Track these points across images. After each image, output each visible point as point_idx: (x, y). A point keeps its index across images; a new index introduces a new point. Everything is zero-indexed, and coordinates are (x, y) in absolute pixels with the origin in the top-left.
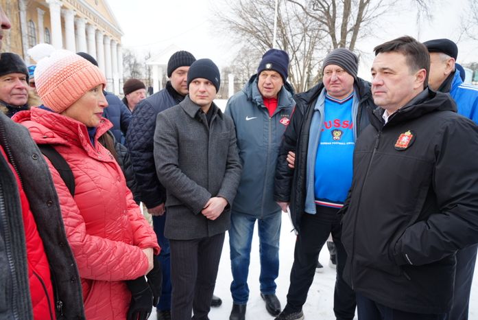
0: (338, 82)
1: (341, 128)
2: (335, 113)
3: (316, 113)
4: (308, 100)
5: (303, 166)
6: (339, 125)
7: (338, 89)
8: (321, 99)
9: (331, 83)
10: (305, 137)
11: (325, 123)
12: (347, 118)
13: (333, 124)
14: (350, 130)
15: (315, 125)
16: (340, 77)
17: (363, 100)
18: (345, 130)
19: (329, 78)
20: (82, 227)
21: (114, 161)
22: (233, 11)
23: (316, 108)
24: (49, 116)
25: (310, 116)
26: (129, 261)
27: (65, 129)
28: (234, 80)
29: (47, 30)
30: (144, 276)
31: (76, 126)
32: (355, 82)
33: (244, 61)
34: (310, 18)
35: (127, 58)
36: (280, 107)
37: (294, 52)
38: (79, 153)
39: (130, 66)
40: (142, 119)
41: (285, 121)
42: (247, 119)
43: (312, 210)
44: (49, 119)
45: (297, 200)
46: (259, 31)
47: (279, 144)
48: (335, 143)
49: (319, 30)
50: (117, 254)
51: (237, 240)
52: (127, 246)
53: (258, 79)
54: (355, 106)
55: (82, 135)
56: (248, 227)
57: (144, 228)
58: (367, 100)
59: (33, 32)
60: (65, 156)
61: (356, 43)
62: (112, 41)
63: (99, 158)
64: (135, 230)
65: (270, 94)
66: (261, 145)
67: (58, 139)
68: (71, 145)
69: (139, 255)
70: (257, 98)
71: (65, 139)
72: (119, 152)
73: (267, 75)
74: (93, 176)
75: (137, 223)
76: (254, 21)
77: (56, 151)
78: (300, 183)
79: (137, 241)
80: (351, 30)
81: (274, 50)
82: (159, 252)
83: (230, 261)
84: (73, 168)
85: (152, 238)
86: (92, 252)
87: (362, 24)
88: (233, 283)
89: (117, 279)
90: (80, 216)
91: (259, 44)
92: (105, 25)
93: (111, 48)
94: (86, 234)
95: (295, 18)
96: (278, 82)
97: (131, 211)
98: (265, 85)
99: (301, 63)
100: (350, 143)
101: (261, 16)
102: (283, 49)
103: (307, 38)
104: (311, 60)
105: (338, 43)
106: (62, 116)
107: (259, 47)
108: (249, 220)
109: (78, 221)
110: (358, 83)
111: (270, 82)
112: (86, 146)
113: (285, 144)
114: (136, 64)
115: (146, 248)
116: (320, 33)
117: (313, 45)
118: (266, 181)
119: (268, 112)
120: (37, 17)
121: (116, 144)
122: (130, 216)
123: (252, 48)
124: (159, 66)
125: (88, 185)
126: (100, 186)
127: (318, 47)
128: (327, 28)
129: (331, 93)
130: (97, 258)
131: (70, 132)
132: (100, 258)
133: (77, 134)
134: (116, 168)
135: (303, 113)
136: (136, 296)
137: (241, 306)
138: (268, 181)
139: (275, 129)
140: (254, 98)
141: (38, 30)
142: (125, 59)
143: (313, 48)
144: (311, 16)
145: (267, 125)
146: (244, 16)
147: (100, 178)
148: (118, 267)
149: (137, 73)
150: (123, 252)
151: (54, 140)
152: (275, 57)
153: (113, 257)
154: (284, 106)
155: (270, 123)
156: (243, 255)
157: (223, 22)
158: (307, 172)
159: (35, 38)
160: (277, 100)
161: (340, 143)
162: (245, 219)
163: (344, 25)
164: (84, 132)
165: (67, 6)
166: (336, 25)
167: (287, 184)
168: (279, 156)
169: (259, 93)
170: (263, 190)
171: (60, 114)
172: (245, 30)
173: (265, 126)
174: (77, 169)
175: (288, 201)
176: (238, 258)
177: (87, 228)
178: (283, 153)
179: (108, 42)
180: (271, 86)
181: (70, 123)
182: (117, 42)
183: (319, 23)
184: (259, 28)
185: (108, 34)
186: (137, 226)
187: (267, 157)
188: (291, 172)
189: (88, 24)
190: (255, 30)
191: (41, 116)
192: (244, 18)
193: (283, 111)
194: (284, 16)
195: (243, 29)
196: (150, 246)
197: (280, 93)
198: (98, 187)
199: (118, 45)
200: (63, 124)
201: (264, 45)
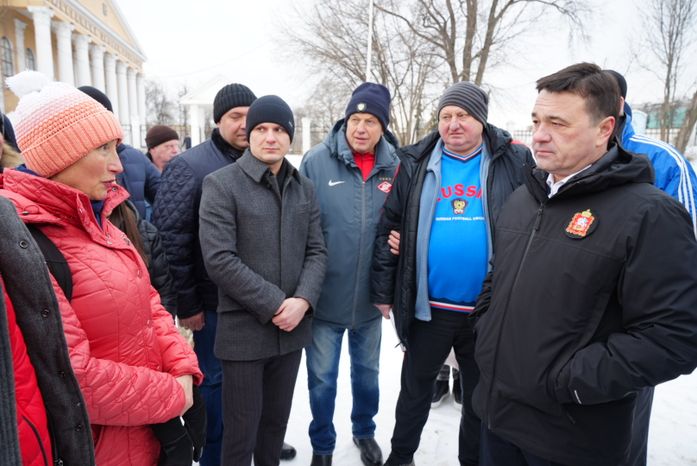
0: (460, 131)
1: (464, 197)
2: (456, 175)
3: (429, 176)
4: (418, 156)
5: (411, 250)
6: (462, 192)
7: (461, 141)
8: (436, 155)
9: (450, 132)
10: (414, 210)
11: (443, 190)
12: (474, 183)
13: (454, 191)
14: (478, 199)
15: (428, 193)
16: (464, 124)
17: (495, 156)
18: (470, 199)
19: (447, 125)
20: (85, 347)
21: (132, 247)
22: (308, 27)
23: (428, 168)
24: (31, 182)
25: (420, 180)
26: (156, 395)
27: (57, 201)
28: (311, 127)
29: (30, 52)
30: (178, 417)
31: (73, 196)
32: (485, 130)
33: (325, 99)
34: (419, 38)
35: (151, 95)
36: (378, 166)
37: (397, 87)
38: (78, 236)
39: (157, 105)
40: (175, 185)
41: (385, 187)
42: (331, 184)
43: (425, 316)
44: (32, 187)
45: (404, 301)
46: (347, 56)
47: (377, 220)
48: (456, 218)
49: (432, 55)
50: (137, 385)
51: (318, 360)
52: (152, 372)
53: (346, 126)
54: (485, 165)
55: (82, 210)
56: (335, 341)
57: (178, 346)
58: (501, 156)
59: (8, 55)
60: (56, 241)
61: (484, 74)
62: (129, 69)
63: (109, 243)
64: (165, 349)
65: (364, 148)
66: (351, 222)
67: (46, 216)
68: (65, 224)
69: (171, 386)
70: (345, 153)
71: (57, 216)
72: (145, 234)
73: (359, 120)
74: (99, 270)
75: (167, 339)
76: (338, 41)
77: (42, 234)
78: (407, 276)
79: (168, 365)
80: (477, 56)
81: (369, 84)
82: (201, 381)
83: (308, 391)
84: (69, 258)
85: (191, 360)
86: (100, 383)
87: (492, 48)
88: (312, 424)
89: (139, 423)
90: (81, 330)
91: (346, 74)
92: (118, 46)
93: (128, 79)
94: (91, 356)
95: (398, 38)
96: (375, 129)
97: (159, 322)
98: (356, 135)
99: (407, 103)
100: (477, 218)
101: (348, 34)
102: (381, 82)
103: (416, 67)
104: (420, 98)
105: (459, 73)
106: (52, 182)
107: (347, 80)
108: (335, 331)
109: (78, 337)
110: (489, 132)
111: (362, 130)
112: (88, 226)
113: (386, 220)
114: (165, 104)
115: (181, 375)
116: (433, 59)
117: (424, 76)
118: (358, 273)
119: (361, 174)
120: (14, 32)
121: (140, 221)
122: (157, 328)
123: (336, 80)
124: (200, 106)
125: (93, 284)
126: (111, 284)
127: (430, 80)
128: (443, 53)
129: (451, 146)
130: (108, 391)
131: (64, 206)
132: (112, 392)
133: (75, 208)
134: (134, 259)
135: (410, 175)
136: (167, 448)
137: (324, 457)
138: (362, 273)
139: (371, 198)
140: (340, 154)
141: (16, 53)
142: (148, 96)
143: (423, 81)
144: (420, 35)
145: (360, 193)
146: (325, 35)
147: (110, 274)
148: (139, 404)
149: (167, 116)
150: (147, 382)
151: (39, 218)
152: (369, 93)
153: (132, 390)
154: (385, 165)
155: (363, 190)
156: (326, 382)
157: (293, 43)
158: (418, 261)
159: (11, 63)
160: (373, 156)
161: (464, 219)
162: (329, 329)
163: (468, 48)
164: (86, 206)
165: (59, 17)
166: (456, 48)
167: (389, 277)
168: (377, 237)
169: (347, 146)
170: (354, 287)
171: (50, 178)
172: (326, 54)
173: (357, 195)
174: (75, 260)
175: (392, 303)
176: (320, 386)
177: (92, 347)
178: (382, 233)
179: (123, 70)
180: (365, 136)
181: (63, 192)
182: (136, 71)
183: (432, 45)
184: (346, 52)
185: (123, 58)
186: (167, 343)
187: (360, 239)
188: (395, 261)
189: (92, 44)
190: (341, 55)
191: (19, 182)
192: (323, 38)
193: (382, 173)
194: (382, 35)
195: (323, 54)
196: (188, 372)
197: (378, 146)
198: (108, 287)
199: (138, 75)
200: (52, 193)
201: (354, 76)
